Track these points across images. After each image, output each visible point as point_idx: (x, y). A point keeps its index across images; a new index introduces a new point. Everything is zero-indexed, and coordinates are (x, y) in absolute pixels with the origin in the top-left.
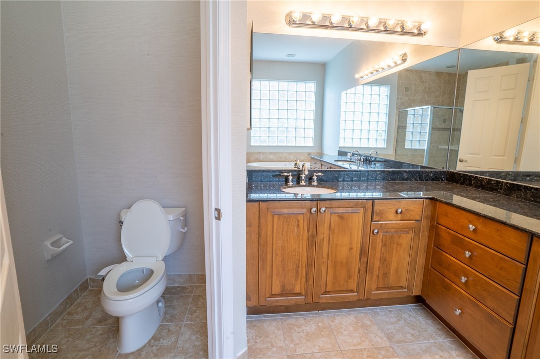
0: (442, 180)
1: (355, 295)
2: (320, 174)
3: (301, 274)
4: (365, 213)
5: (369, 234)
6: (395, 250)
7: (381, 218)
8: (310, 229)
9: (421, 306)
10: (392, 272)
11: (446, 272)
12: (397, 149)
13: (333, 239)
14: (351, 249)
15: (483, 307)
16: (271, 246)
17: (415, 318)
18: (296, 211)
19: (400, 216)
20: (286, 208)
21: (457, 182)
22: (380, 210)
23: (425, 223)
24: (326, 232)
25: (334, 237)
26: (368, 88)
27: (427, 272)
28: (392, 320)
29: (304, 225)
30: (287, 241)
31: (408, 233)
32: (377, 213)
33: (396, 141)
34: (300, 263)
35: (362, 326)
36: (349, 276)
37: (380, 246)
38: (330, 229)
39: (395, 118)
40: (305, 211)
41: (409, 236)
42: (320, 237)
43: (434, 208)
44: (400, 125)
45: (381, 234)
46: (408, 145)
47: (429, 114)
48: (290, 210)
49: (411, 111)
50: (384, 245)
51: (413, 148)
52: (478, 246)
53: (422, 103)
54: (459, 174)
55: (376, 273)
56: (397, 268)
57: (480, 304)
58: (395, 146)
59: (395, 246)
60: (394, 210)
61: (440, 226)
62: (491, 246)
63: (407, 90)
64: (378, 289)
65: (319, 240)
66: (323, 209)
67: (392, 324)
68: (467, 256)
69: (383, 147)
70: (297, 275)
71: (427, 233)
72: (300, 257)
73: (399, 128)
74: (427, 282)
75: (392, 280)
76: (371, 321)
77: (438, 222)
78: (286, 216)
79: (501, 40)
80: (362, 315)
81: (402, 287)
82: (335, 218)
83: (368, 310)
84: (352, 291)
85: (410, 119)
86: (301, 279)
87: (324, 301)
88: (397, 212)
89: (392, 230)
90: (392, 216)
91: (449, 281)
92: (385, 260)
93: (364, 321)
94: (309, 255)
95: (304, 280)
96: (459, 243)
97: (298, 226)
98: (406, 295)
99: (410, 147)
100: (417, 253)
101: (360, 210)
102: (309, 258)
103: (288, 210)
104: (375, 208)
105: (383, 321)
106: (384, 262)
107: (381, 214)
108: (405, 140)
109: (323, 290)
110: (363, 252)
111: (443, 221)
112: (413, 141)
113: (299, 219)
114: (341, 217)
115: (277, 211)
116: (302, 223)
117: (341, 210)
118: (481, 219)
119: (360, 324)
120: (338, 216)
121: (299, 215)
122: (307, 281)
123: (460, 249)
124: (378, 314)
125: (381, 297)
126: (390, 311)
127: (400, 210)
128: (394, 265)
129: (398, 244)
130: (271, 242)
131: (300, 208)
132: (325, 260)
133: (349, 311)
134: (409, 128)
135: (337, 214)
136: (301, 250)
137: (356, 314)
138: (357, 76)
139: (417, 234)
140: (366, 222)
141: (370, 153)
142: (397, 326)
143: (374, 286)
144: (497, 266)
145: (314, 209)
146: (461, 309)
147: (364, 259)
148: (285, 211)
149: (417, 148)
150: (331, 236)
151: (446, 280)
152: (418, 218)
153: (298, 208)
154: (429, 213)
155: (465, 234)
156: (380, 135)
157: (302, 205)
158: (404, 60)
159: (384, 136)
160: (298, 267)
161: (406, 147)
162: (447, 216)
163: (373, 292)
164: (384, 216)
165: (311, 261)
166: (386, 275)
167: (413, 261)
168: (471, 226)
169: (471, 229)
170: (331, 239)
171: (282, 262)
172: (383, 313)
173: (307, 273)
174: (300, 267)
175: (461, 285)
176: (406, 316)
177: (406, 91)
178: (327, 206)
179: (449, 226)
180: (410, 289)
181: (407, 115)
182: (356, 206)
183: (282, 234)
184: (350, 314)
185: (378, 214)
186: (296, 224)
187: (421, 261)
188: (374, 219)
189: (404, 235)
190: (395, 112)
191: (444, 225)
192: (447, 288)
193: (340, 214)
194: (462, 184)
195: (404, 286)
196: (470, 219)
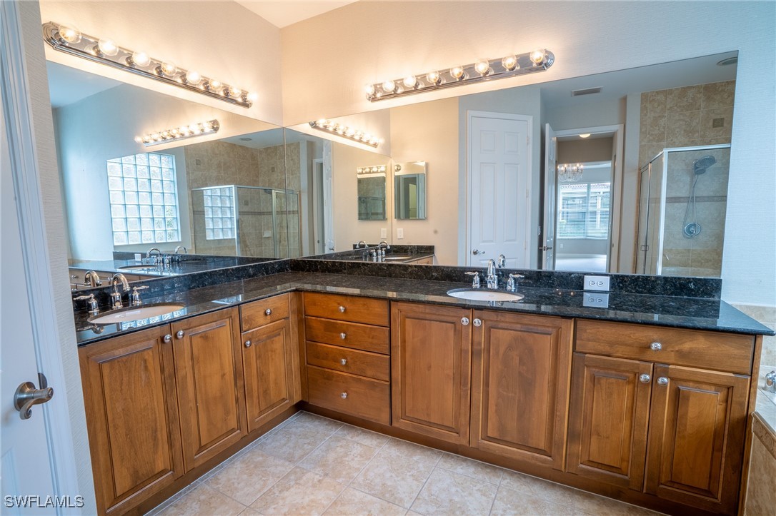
0: (287, 270)
1: (238, 434)
2: (144, 287)
3: (162, 439)
4: (232, 324)
5: (240, 348)
6: (270, 359)
7: (251, 325)
8: (165, 367)
9: (301, 412)
10: (272, 385)
11: (325, 363)
12: (197, 241)
13: (199, 370)
14: (223, 375)
15: (365, 378)
16: (103, 418)
17: (302, 427)
18: (139, 347)
19: (269, 317)
20: (122, 347)
21: (303, 270)
22: (248, 316)
23: (293, 319)
24: (188, 363)
25: (199, 367)
26: (154, 158)
27: (304, 371)
28: (283, 442)
29: (154, 365)
30: (131, 399)
31: (279, 334)
32: (245, 320)
33: (193, 232)
34: (158, 424)
35: (255, 467)
36: (227, 412)
37: (255, 358)
38: (192, 359)
39: (187, 200)
40: (152, 343)
41: (281, 337)
42: (180, 374)
43: (300, 300)
44: (195, 210)
45: (253, 345)
46: (210, 236)
47: (234, 195)
48: (129, 348)
49: (207, 191)
50: (259, 357)
51: (216, 238)
52: (350, 325)
53: (219, 181)
54: (303, 261)
55: (255, 394)
56: (276, 380)
57: (362, 378)
58: (193, 237)
59: (270, 353)
60: (262, 313)
61: (309, 317)
62: (362, 320)
63: (198, 162)
64: (261, 413)
65: (180, 379)
66: (181, 333)
67: (285, 445)
68: (343, 337)
69: (177, 241)
70: (155, 445)
71: (296, 330)
72: (155, 414)
73: (195, 214)
74: (307, 383)
75: (273, 397)
76: (262, 455)
77: (307, 314)
78: (124, 359)
79: (314, 125)
80: (249, 455)
81: (284, 400)
82: (196, 341)
83: (252, 446)
84: (233, 430)
85: (208, 202)
86: (163, 448)
87: (201, 462)
88: (266, 314)
89: (264, 336)
90: (261, 320)
91: (330, 370)
92: (263, 375)
93: (255, 460)
94: (169, 406)
95: (166, 447)
96: (332, 328)
97: (146, 368)
98: (289, 406)
99: (212, 238)
100: (291, 355)
101: (226, 322)
102: (170, 410)
103: (124, 349)
104: (243, 316)
105: (275, 448)
106: (262, 377)
107: (250, 320)
108: (205, 229)
109: (195, 448)
110: (238, 374)
111: (311, 311)
112: (215, 230)
113: (146, 357)
114: (205, 337)
115: (106, 356)
116: (152, 362)
117: (203, 329)
118: (349, 299)
119: (252, 466)
120: (201, 337)
121: (146, 352)
122: (171, 445)
123: (334, 334)
124: (265, 444)
125: (265, 421)
126: (276, 434)
127: (269, 311)
128: (272, 377)
129: (272, 351)
130: (102, 411)
131: (144, 340)
132: (192, 404)
133: (231, 460)
134: (209, 214)
135: (199, 336)
136: (156, 403)
137: (241, 458)
138: (138, 139)
139: (287, 334)
140: (235, 336)
141: (176, 250)
142: (291, 444)
143: (256, 412)
144: (369, 337)
145: (168, 337)
146: (346, 392)
147: (240, 383)
148: (120, 352)
149: (221, 237)
150: (196, 367)
151: (326, 370)
152: (286, 315)
153: (142, 342)
154: (295, 307)
155: (337, 318)
156: (170, 224)
157: (147, 336)
158: (216, 129)
159: (177, 226)
160: (156, 431)
161: (208, 239)
162: (315, 305)
163: (256, 420)
164: (253, 322)
165: (174, 414)
166: (266, 392)
167: (289, 364)
168: (341, 308)
169: (343, 311)
170: (196, 372)
171: (126, 435)
172: (269, 441)
173: (170, 434)
174: (159, 430)
175: (341, 369)
176: (294, 430)
177: (197, 164)
178: (186, 327)
179: (320, 315)
180: (291, 397)
181: (203, 196)
182: (221, 318)
183: (122, 389)
184: (234, 463)
185: (247, 321)
186: (142, 367)
187: (296, 362)
188: (244, 329)
189: (276, 339)
190: (186, 192)
191: (314, 314)
192: (329, 378)
193: (203, 334)
194: (308, 271)
195: (285, 397)
196: (339, 302)
